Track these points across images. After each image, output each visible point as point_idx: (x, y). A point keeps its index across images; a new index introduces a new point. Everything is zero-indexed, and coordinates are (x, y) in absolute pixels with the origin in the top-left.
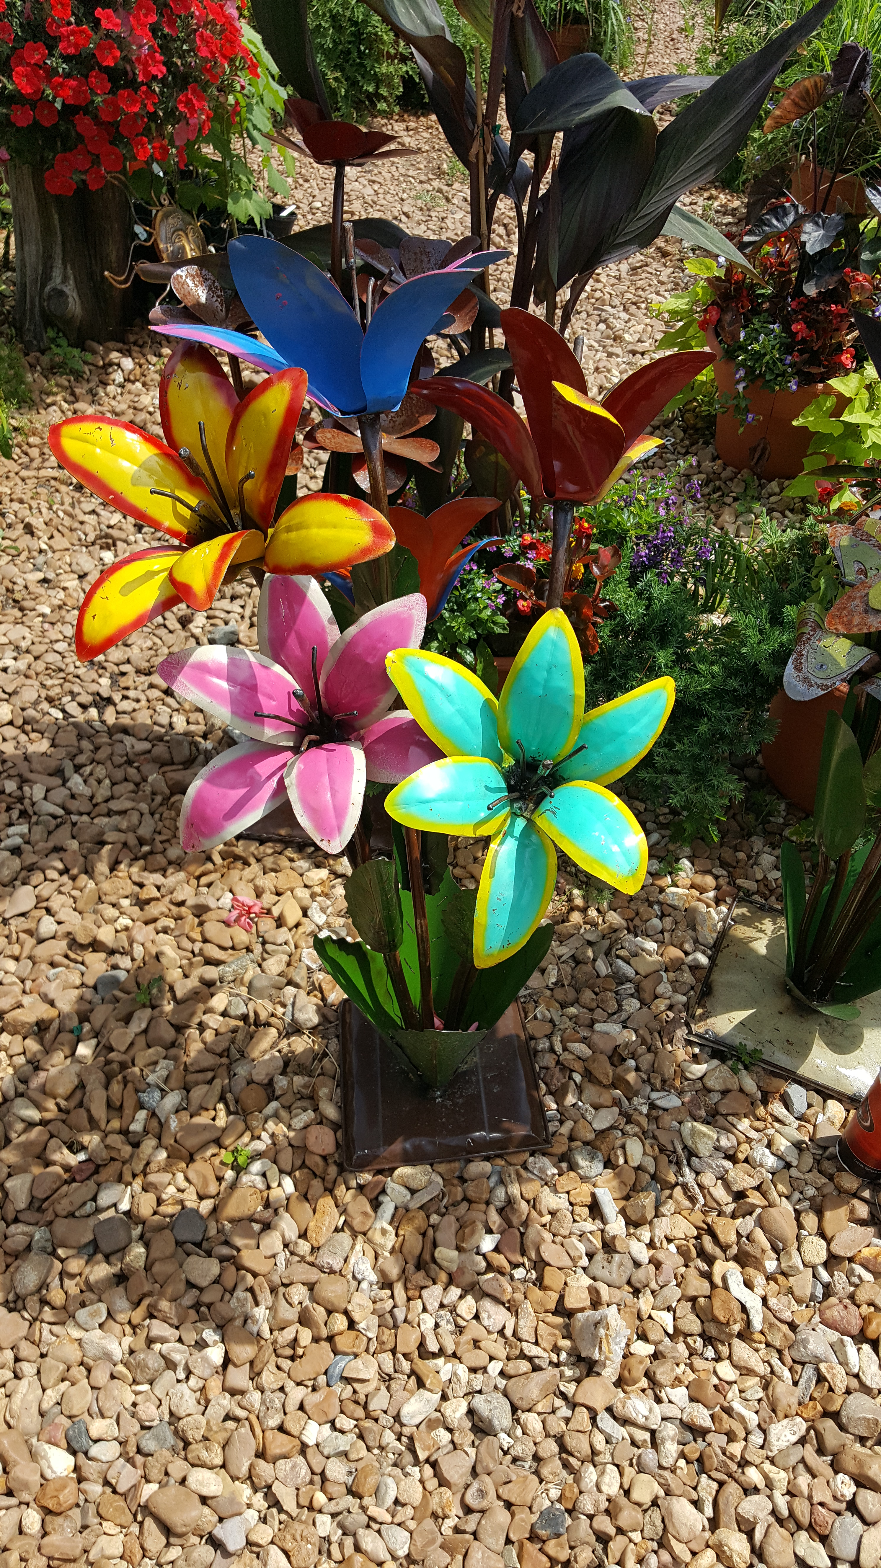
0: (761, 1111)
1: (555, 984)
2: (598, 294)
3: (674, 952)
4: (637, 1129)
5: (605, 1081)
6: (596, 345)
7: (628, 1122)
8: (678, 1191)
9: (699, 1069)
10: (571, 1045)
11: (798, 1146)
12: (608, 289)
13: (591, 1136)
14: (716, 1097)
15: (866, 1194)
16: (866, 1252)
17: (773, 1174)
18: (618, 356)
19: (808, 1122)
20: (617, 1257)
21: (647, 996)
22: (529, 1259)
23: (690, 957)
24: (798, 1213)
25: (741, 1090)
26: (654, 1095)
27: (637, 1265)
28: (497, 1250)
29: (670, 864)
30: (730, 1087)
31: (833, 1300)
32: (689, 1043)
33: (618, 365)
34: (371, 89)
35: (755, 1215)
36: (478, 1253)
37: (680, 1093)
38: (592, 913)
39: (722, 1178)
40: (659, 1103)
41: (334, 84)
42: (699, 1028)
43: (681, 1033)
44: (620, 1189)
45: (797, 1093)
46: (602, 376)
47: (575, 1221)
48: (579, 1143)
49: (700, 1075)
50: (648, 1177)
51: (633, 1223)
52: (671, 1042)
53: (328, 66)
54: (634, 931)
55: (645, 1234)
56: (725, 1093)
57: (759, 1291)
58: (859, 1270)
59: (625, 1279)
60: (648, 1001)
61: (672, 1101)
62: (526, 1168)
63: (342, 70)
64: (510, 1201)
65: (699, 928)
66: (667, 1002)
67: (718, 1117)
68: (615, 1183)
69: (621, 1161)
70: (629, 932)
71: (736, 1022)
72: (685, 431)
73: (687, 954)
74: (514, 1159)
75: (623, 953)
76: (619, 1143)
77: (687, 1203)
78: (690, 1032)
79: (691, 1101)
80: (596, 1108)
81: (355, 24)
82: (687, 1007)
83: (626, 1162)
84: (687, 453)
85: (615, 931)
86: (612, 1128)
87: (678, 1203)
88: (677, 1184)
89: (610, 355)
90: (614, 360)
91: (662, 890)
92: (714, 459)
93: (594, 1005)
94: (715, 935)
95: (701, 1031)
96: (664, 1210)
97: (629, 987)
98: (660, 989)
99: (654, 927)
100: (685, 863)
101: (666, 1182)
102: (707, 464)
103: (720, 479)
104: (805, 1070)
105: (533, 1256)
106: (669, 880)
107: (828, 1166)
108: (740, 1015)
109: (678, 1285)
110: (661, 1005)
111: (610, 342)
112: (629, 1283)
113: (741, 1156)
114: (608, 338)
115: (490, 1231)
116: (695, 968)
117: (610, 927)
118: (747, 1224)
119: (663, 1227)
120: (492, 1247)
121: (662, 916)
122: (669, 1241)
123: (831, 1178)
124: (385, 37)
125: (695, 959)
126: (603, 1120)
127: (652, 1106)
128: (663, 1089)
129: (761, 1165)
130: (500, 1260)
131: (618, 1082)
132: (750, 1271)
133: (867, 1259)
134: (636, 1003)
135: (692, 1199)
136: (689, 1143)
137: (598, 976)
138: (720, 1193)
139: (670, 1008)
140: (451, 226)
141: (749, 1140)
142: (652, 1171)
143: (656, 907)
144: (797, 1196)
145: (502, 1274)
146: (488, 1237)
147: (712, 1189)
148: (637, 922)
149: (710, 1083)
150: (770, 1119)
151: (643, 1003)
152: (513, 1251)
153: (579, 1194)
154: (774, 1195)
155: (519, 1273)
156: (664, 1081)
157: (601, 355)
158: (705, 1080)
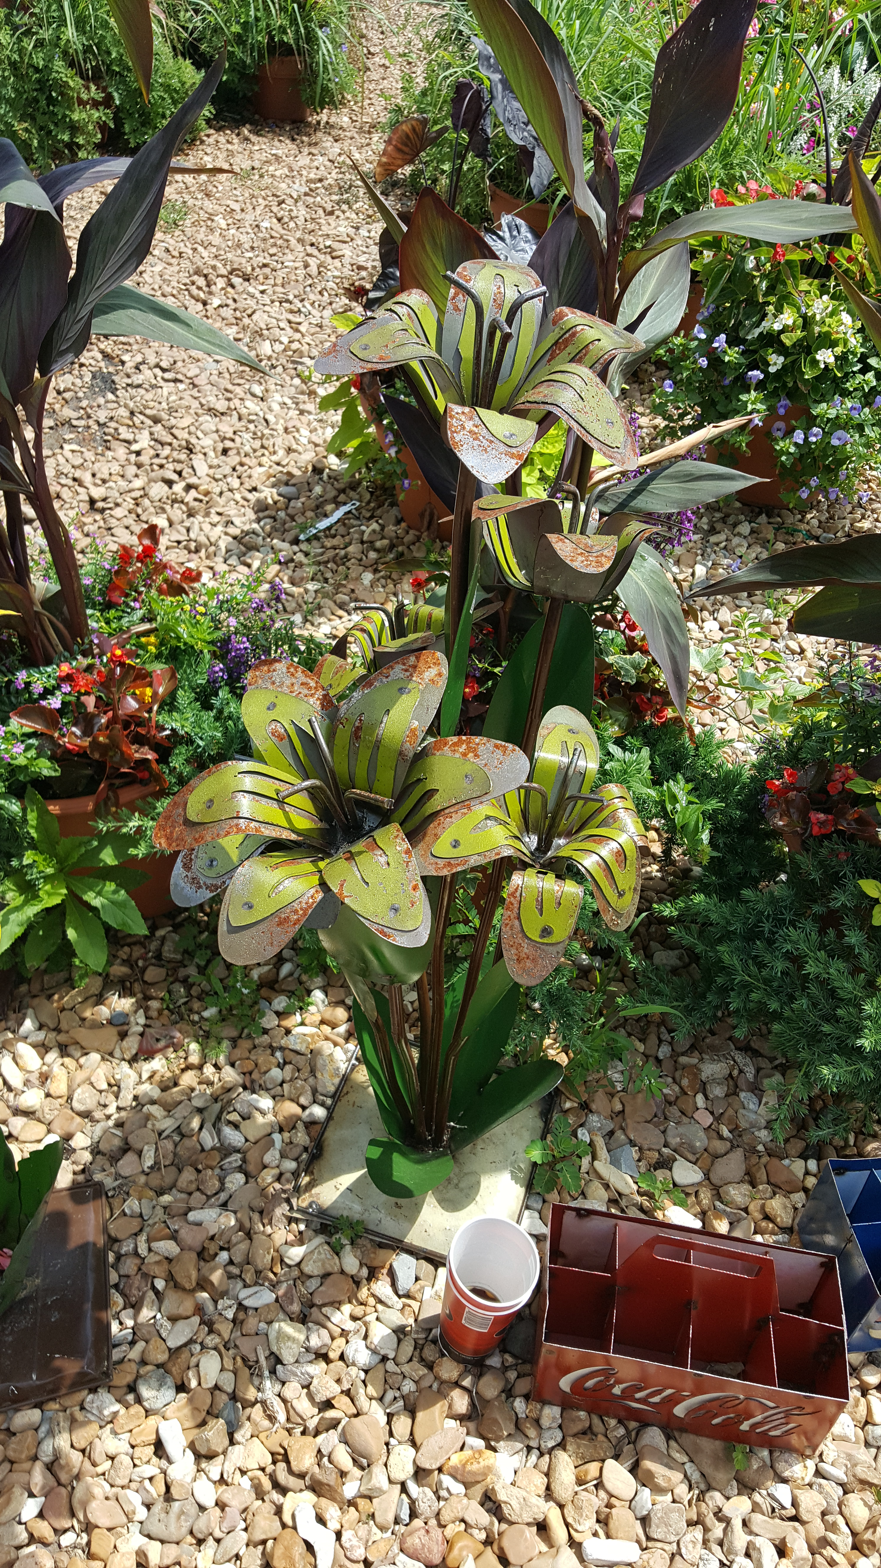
0: (363, 1293)
1: (151, 1168)
2: (296, 345)
3: (291, 1108)
4: (217, 1340)
5: (187, 1286)
6: (289, 402)
7: (211, 1331)
8: (257, 1412)
9: (296, 1253)
10: (155, 1245)
11: (400, 1332)
12: (308, 339)
13: (162, 1357)
14: (313, 1284)
15: (467, 1382)
16: (456, 1459)
17: (366, 1372)
18: (309, 413)
19: (414, 1299)
20: (176, 1505)
21: (251, 1168)
22: (79, 1521)
23: (307, 1112)
24: (390, 1416)
25: (342, 1272)
26: (243, 1294)
27: (202, 1508)
28: (41, 1515)
29: (301, 1000)
30: (330, 1269)
31: (418, 1523)
32: (290, 1220)
33: (309, 424)
34: (66, 138)
35: (340, 1427)
36: (20, 1523)
37: (274, 1286)
38: (209, 1070)
39: (307, 1387)
40: (246, 1303)
41: (24, 136)
42: (304, 1201)
43: (281, 1210)
44: (193, 1416)
45: (404, 1265)
46: (290, 436)
47: (135, 1465)
48: (149, 1368)
49: (298, 1259)
50: (225, 1397)
51: (203, 1456)
52: (270, 1223)
53: (14, 117)
54: (250, 1087)
55: (214, 1469)
56: (326, 1276)
57: (334, 1525)
58: (447, 1480)
59: (185, 1530)
60: (254, 1173)
61: (264, 1297)
62: (82, 1408)
63: (33, 119)
64: (57, 1456)
65: (319, 1075)
66: (276, 1171)
67: (314, 1309)
68: (187, 1411)
69: (194, 1384)
70: (245, 1088)
71: (342, 1188)
72: (372, 493)
73: (304, 1108)
74: (67, 1402)
75: (234, 1117)
76: (194, 1361)
77: (266, 1423)
78: (291, 1208)
79: (285, 1294)
80: (173, 1319)
81: (37, 70)
82: (296, 1174)
83: (199, 1384)
84: (371, 517)
85: (229, 1090)
86: (191, 1341)
87: (256, 1425)
88: (256, 1402)
89: (302, 412)
90: (305, 418)
91: (288, 1032)
92: (398, 522)
93: (193, 1187)
94: (337, 1081)
95: (304, 1205)
96: (238, 1436)
97: (235, 1159)
98: (267, 1158)
99: (272, 1079)
100: (318, 995)
101: (246, 1400)
102: (391, 528)
103: (403, 544)
104: (414, 1237)
105: (81, 1518)
106: (298, 1018)
107: (430, 1353)
108: (347, 1180)
109: (246, 1530)
110: (268, 1176)
111: (306, 397)
112: (191, 1533)
113: (333, 1355)
114: (302, 393)
115: (31, 1495)
116: (310, 1124)
117: (222, 1087)
118: (329, 1440)
119: (237, 1456)
120: (36, 1512)
121: (281, 1066)
122: (243, 1473)
123: (430, 1367)
124: (71, 84)
125: (311, 1114)
126: (177, 1336)
127: (241, 1307)
128: (256, 1284)
129: (354, 1364)
130: (44, 1529)
131: (203, 1284)
132: (324, 1502)
133: (455, 1468)
134: (240, 1178)
135: (272, 1418)
136: (275, 1349)
137: (203, 1150)
138: (304, 1406)
139: (279, 1178)
140: (150, 280)
141: (344, 1333)
142: (230, 1390)
143: (278, 1054)
144: (390, 1395)
145: (46, 1545)
146: (31, 1501)
147: (295, 1403)
148: (255, 1076)
149: (308, 1269)
150: (372, 1301)
151: (247, 1175)
152: (59, 1515)
153: (141, 1433)
154: (363, 1401)
155: (68, 1539)
156: (258, 1273)
157: (294, 413)
158: (303, 1265)
